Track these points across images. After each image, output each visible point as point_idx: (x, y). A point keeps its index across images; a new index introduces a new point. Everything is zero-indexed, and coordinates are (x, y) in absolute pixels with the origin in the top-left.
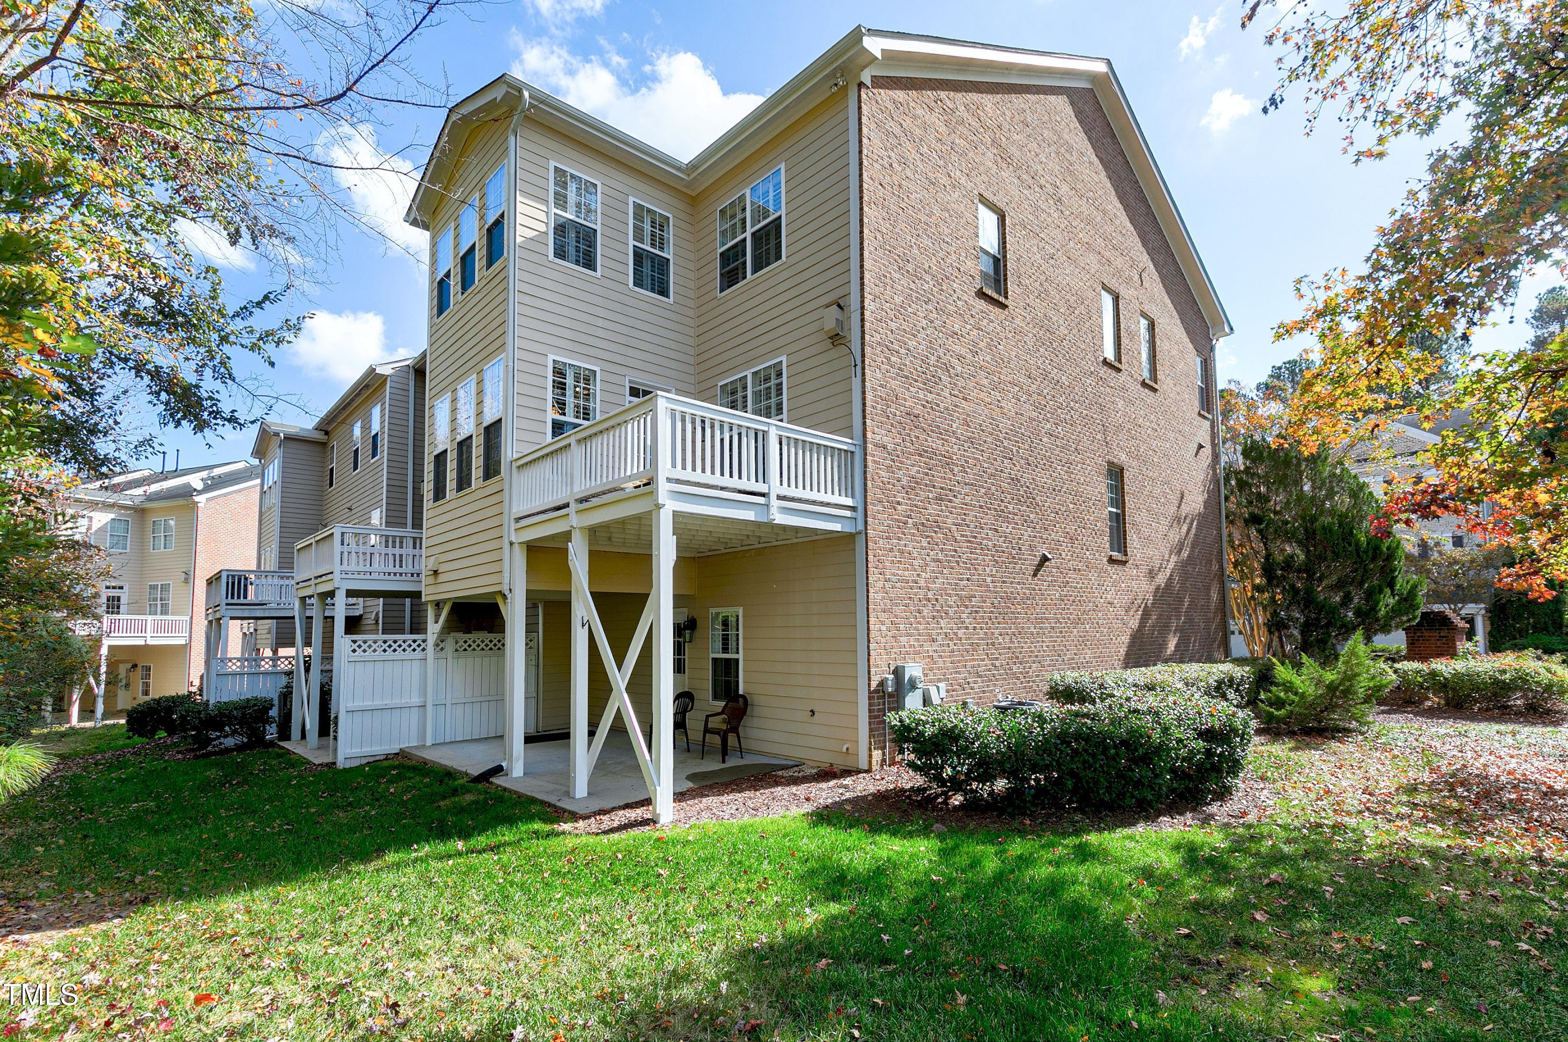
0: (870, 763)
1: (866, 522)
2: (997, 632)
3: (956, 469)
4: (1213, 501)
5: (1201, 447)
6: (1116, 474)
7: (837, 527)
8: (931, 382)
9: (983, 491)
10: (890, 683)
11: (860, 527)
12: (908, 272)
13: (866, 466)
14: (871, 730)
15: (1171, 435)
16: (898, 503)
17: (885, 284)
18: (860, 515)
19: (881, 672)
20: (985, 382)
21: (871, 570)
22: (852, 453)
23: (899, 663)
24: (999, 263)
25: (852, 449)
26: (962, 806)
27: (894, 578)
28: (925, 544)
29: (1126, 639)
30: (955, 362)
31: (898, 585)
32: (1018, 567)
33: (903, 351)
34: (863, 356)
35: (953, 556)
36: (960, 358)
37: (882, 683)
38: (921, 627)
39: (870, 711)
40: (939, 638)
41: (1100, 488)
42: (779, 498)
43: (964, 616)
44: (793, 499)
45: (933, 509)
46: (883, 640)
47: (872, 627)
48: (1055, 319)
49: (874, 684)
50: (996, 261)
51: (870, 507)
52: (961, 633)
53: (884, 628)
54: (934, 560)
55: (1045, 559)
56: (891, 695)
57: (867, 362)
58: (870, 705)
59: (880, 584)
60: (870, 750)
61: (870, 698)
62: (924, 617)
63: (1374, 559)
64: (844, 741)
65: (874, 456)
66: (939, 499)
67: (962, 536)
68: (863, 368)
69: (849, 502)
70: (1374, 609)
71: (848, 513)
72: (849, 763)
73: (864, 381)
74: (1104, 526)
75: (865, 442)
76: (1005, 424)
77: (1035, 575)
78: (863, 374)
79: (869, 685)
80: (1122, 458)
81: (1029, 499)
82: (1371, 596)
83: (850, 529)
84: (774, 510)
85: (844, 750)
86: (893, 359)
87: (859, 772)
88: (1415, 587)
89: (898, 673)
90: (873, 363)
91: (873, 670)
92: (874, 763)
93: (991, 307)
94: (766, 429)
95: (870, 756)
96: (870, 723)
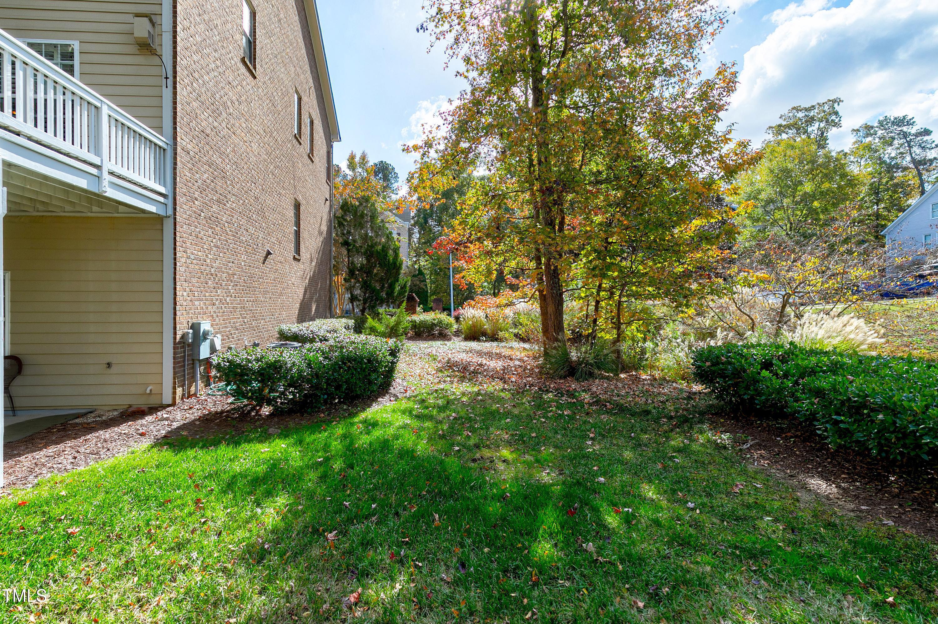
0: (174, 398)
1: (175, 209)
2: (246, 299)
3: (228, 182)
4: (329, 232)
5: (327, 200)
6: (297, 206)
7: (152, 209)
8: (216, 113)
9: (241, 202)
10: (190, 335)
11: (170, 212)
12: (204, 20)
13: (175, 164)
14: (175, 373)
15: (317, 190)
16: (196, 199)
17: (191, 22)
18: (170, 202)
19: (183, 329)
20: (244, 125)
21: (178, 248)
22: (164, 150)
23: (195, 321)
24: (252, 44)
25: (164, 146)
26: (272, 415)
27: (192, 257)
28: (210, 232)
29: (298, 305)
30: (229, 103)
31: (194, 261)
32: (256, 257)
33: (200, 81)
34: (175, 72)
35: (225, 245)
36: (232, 102)
37: (183, 337)
38: (207, 294)
39: (174, 358)
40: (217, 303)
41: (290, 213)
42: (111, 173)
43: (230, 287)
44: (119, 177)
45: (215, 208)
46: (185, 303)
47: (178, 293)
48: (276, 98)
49: (178, 337)
50: (250, 42)
51: (178, 197)
52: (228, 299)
53: (185, 294)
54: (215, 246)
55: (269, 253)
56: (189, 345)
57: (178, 79)
58: (175, 353)
59: (183, 260)
60: (174, 388)
61: (174, 348)
62: (209, 287)
63: (394, 268)
64: (148, 384)
65: (181, 157)
66: (218, 201)
67: (230, 231)
68: (175, 83)
69: (162, 190)
70: (393, 292)
71: (161, 199)
72: (153, 401)
73: (175, 94)
74: (292, 237)
75: (175, 144)
76: (253, 159)
77: (264, 263)
78: (175, 88)
79: (175, 338)
80: (300, 198)
81: (261, 212)
82: (391, 287)
83: (162, 213)
84: (105, 183)
85: (148, 391)
86: (194, 84)
87: (164, 407)
88: (406, 282)
89: (195, 327)
90: (181, 82)
91: (178, 326)
92: (177, 398)
93: (248, 74)
94: (98, 104)
95: (174, 393)
96: (174, 368)
